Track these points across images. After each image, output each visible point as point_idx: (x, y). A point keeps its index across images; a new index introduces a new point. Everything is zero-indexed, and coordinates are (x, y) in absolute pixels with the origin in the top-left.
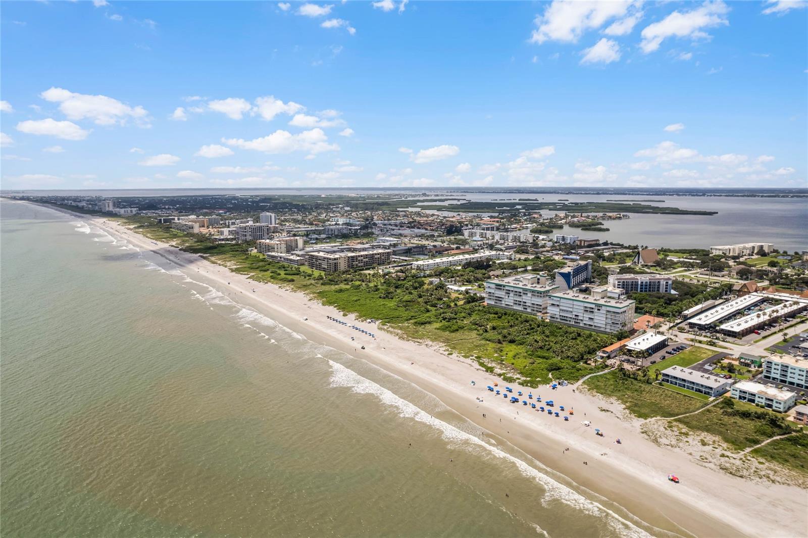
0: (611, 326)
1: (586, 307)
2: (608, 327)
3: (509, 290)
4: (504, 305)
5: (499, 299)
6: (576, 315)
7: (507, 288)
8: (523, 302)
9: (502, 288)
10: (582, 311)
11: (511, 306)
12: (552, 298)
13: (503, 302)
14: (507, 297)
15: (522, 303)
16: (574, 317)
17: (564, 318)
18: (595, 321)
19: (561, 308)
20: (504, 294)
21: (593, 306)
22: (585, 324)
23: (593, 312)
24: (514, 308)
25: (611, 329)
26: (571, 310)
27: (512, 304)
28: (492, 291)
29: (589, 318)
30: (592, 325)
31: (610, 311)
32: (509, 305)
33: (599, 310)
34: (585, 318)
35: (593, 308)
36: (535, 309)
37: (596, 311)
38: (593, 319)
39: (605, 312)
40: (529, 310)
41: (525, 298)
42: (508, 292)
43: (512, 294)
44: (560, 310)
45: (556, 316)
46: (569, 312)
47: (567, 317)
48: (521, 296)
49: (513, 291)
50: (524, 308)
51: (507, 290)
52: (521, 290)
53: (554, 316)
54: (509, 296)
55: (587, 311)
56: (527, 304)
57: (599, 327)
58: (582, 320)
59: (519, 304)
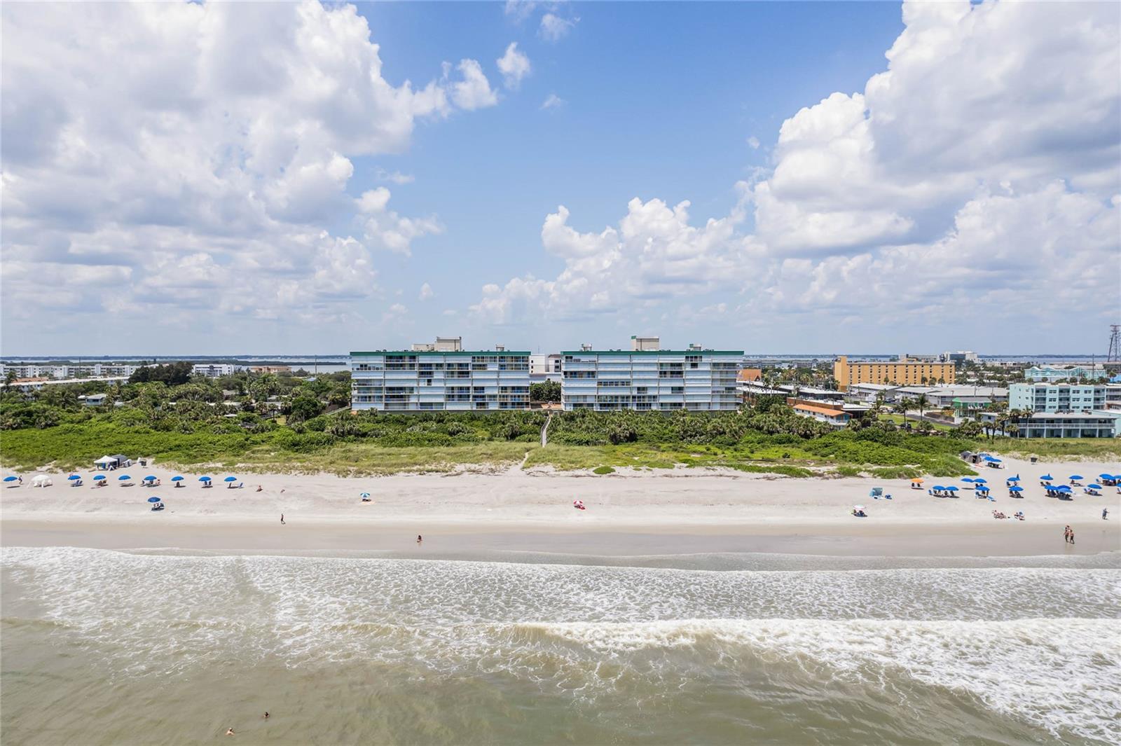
0: (721, 396)
1: (662, 365)
2: (718, 400)
3: (430, 365)
4: (412, 408)
5: (397, 394)
6: (639, 389)
7: (423, 360)
8: (475, 388)
9: (407, 362)
10: (656, 376)
11: (442, 404)
12: (575, 357)
13: (413, 400)
14: (425, 384)
15: (472, 392)
16: (635, 393)
17: (606, 403)
18: (687, 392)
19: (600, 377)
20: (415, 376)
21: (682, 359)
22: (662, 404)
23: (681, 372)
24: (449, 408)
25: (721, 404)
26: (628, 377)
27: (442, 400)
28: (374, 376)
29: (673, 388)
30: (680, 404)
31: (718, 364)
32: (431, 404)
33: (694, 365)
34: (662, 390)
35: (680, 365)
36: (509, 400)
37: (689, 368)
38: (681, 388)
39: (708, 368)
40: (494, 407)
41: (479, 378)
42: (426, 371)
43: (438, 375)
44: (600, 383)
45: (589, 401)
46: (623, 383)
47: (617, 397)
48: (468, 373)
49: (441, 365)
50: (478, 404)
51: (422, 365)
52: (468, 360)
53: (581, 401)
54: (429, 381)
55: (665, 373)
56: (487, 392)
57: (697, 404)
58: (655, 397)
59: (462, 394)
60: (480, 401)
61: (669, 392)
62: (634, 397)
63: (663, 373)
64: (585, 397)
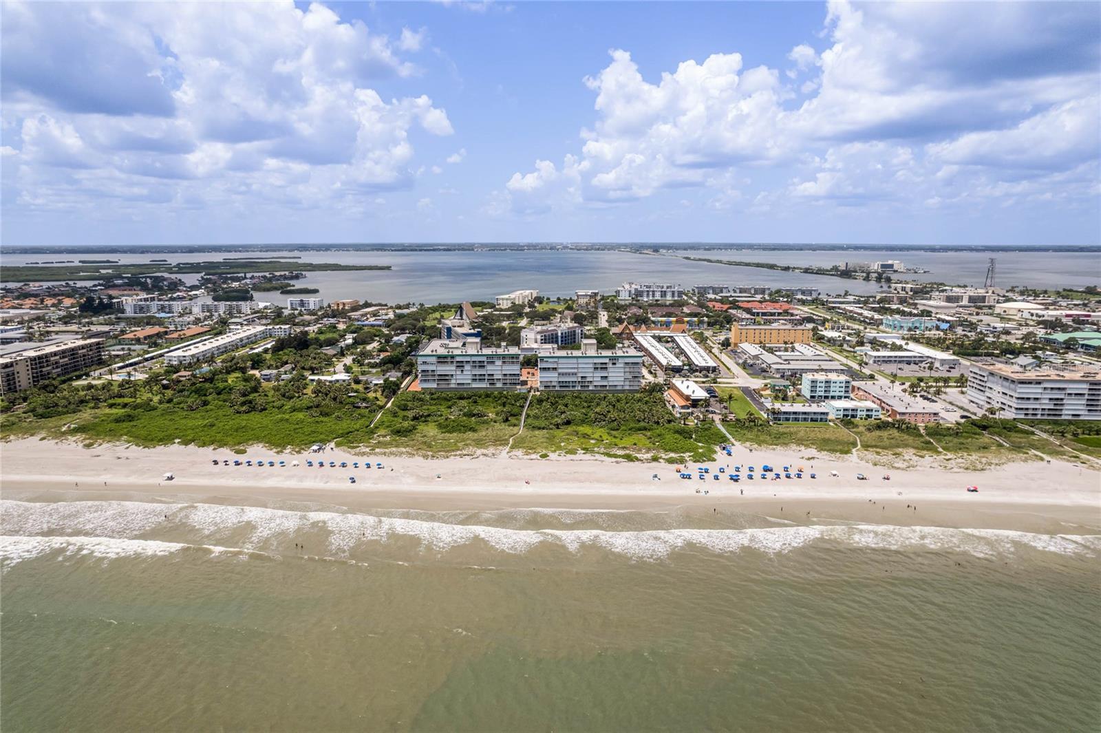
0: (630, 381)
1: (595, 363)
2: (627, 383)
3: (462, 362)
4: (452, 386)
5: (444, 378)
6: (582, 377)
7: (458, 359)
8: (489, 375)
9: (449, 360)
10: (592, 370)
11: (469, 384)
12: (545, 359)
13: (453, 381)
14: (460, 373)
15: (486, 377)
16: (580, 380)
17: (563, 385)
18: (610, 379)
19: (560, 371)
20: (454, 368)
21: (607, 360)
22: (595, 386)
23: (607, 368)
24: (474, 386)
25: (630, 386)
26: (576, 371)
27: (469, 382)
28: (430, 368)
29: (602, 377)
30: (606, 386)
31: (628, 363)
32: (463, 384)
33: (614, 364)
34: (596, 379)
35: (606, 364)
36: (508, 382)
37: (611, 366)
38: (606, 377)
39: (622, 365)
40: (499, 385)
41: (490, 369)
42: (460, 365)
43: (467, 367)
44: (559, 374)
45: (553, 384)
46: (573, 374)
47: (569, 382)
48: (484, 366)
49: (469, 362)
50: (490, 384)
51: (457, 362)
52: (484, 359)
53: (549, 384)
54: (462, 371)
55: (597, 368)
56: (495, 377)
57: (616, 386)
58: (591, 382)
59: (481, 378)
60: (491, 382)
61: (599, 379)
62: (579, 382)
63: (596, 369)
64: (551, 382)
